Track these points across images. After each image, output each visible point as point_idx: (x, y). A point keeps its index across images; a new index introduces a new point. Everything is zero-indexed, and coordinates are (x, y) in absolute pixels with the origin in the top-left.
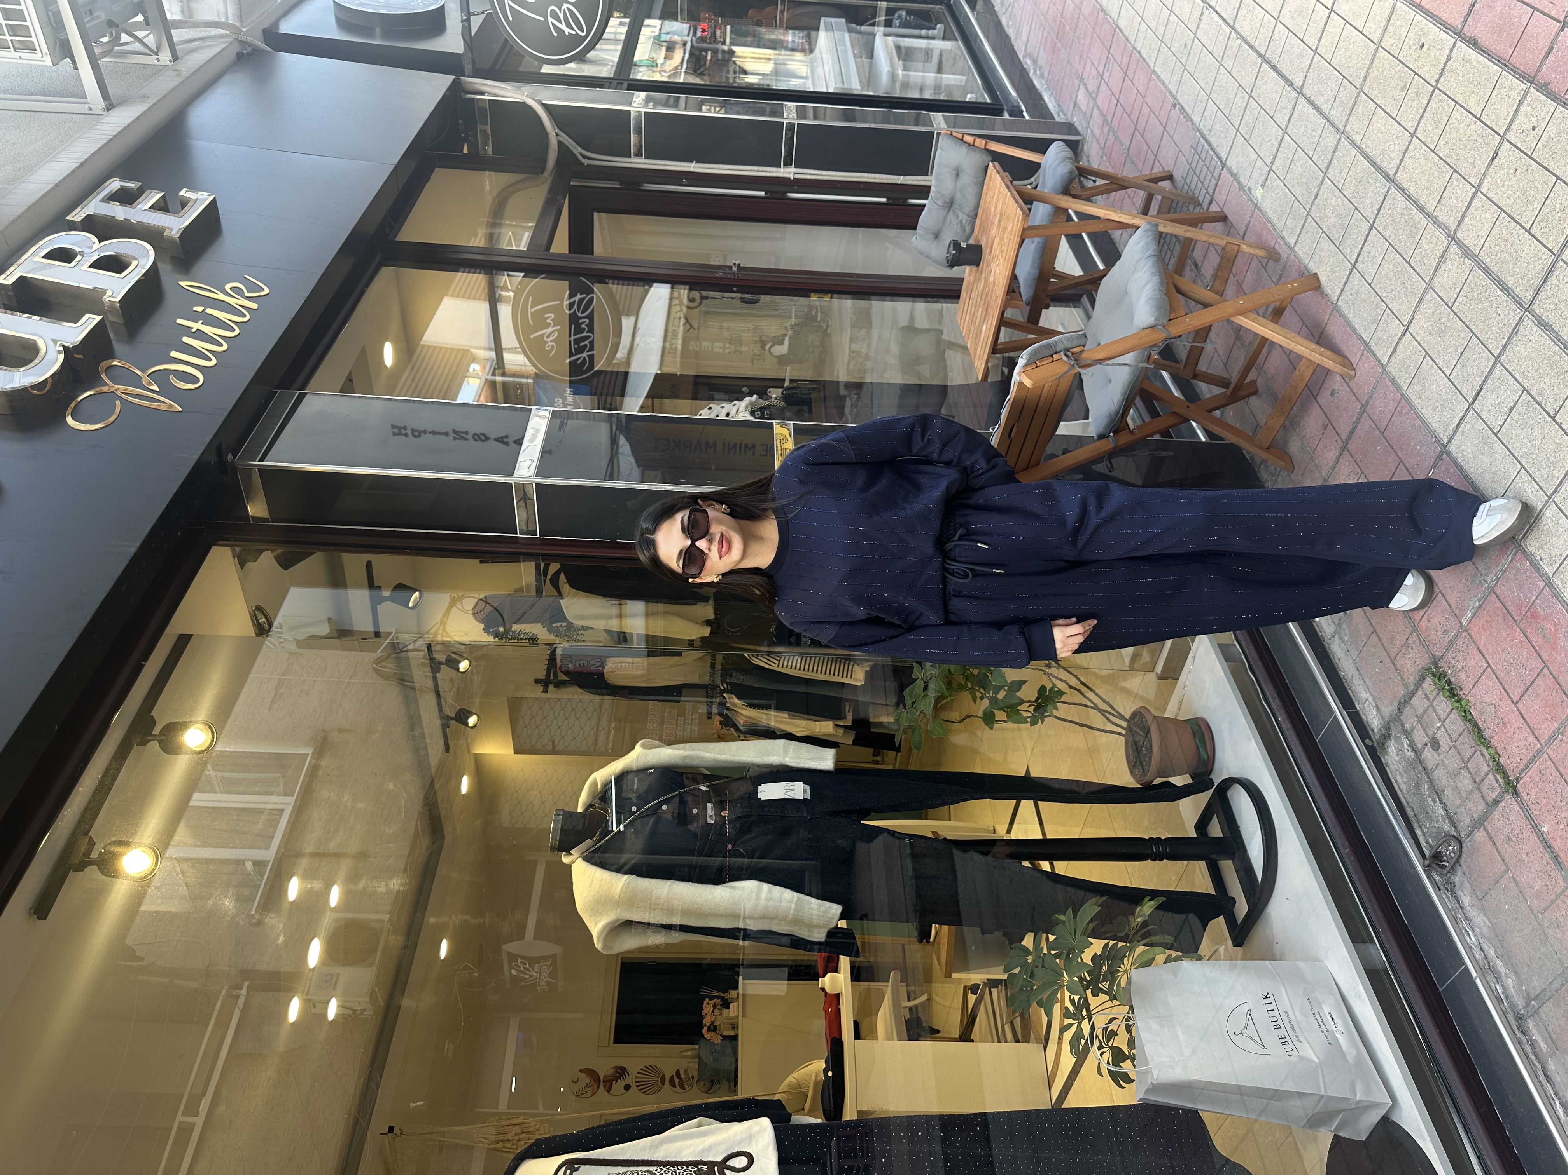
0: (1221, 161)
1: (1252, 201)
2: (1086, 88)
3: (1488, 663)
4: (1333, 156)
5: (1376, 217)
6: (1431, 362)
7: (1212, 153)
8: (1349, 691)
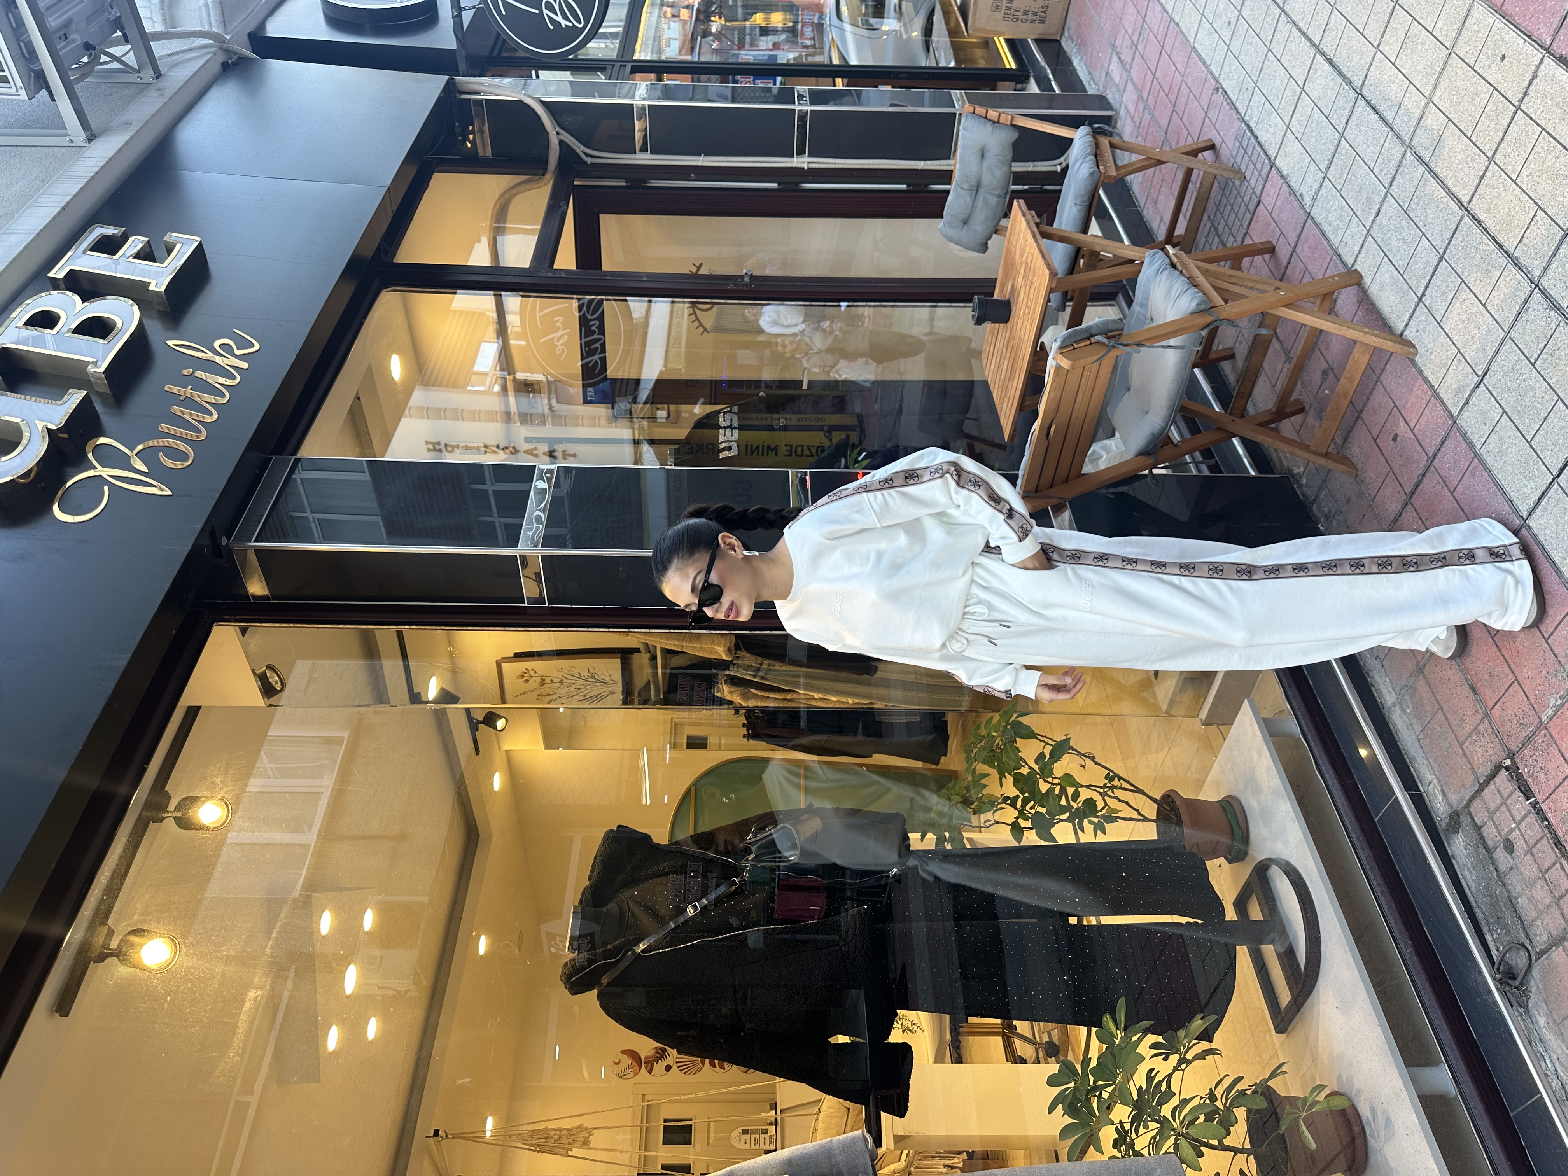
0: (1269, 160)
1: (1304, 208)
2: (1120, 58)
4: (1397, 171)
5: (1447, 248)
6: (1509, 423)
7: (1259, 149)
8: (1412, 769)
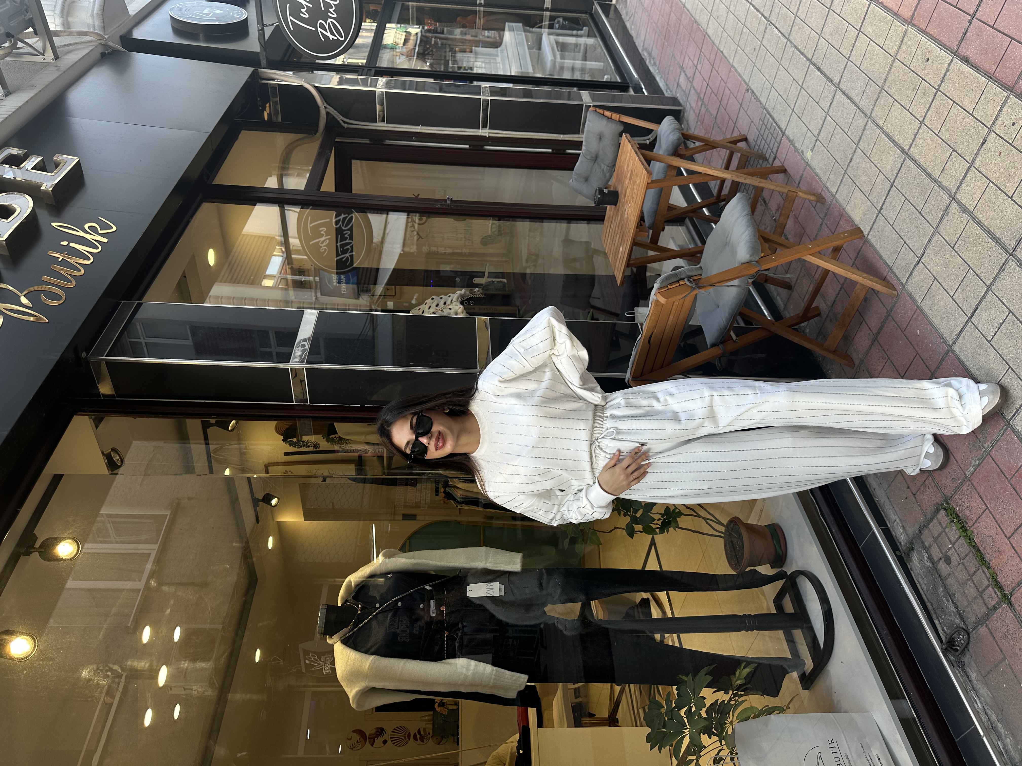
0: (781, 131)
1: (804, 160)
2: (686, 74)
3: (987, 506)
4: (863, 133)
5: (895, 179)
6: (939, 285)
7: (775, 125)
8: (882, 513)
